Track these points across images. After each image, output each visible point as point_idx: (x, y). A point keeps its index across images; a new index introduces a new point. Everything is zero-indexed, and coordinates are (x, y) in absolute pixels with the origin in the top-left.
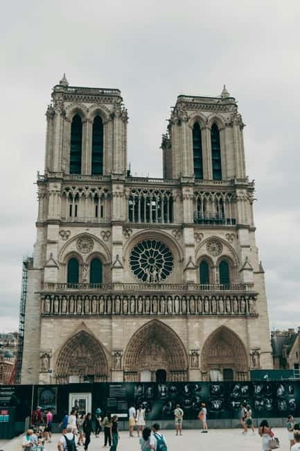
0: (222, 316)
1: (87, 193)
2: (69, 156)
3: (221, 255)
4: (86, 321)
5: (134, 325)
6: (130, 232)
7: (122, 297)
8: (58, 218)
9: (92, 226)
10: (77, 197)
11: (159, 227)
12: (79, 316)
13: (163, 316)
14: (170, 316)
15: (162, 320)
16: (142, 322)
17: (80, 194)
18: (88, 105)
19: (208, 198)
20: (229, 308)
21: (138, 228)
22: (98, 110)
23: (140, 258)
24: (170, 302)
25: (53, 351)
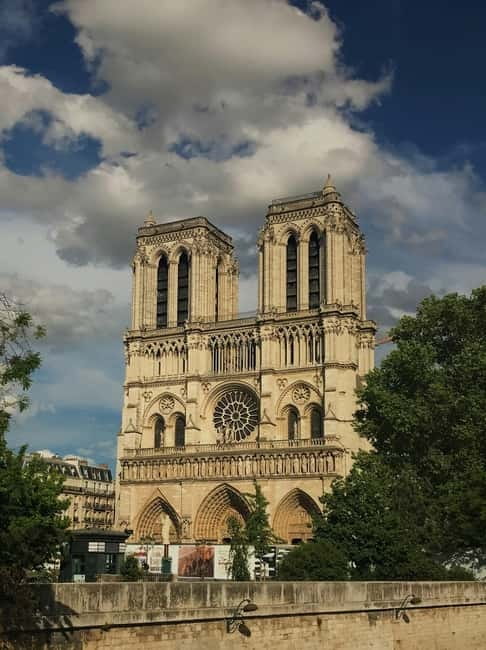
0: (297, 477)
1: (167, 349)
2: (155, 307)
3: (309, 402)
4: (160, 487)
5: (204, 489)
6: (209, 387)
7: (192, 460)
8: (137, 380)
9: (172, 384)
10: (159, 354)
11: (239, 377)
12: (154, 482)
13: (233, 479)
14: (240, 479)
15: (231, 484)
16: (212, 486)
17: (161, 350)
18: (169, 244)
19: (294, 333)
20: (305, 467)
21: (217, 380)
22: (181, 247)
23: (224, 413)
24: (241, 463)
25: (132, 518)
